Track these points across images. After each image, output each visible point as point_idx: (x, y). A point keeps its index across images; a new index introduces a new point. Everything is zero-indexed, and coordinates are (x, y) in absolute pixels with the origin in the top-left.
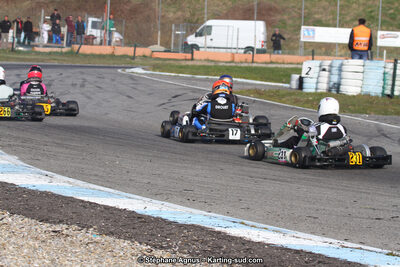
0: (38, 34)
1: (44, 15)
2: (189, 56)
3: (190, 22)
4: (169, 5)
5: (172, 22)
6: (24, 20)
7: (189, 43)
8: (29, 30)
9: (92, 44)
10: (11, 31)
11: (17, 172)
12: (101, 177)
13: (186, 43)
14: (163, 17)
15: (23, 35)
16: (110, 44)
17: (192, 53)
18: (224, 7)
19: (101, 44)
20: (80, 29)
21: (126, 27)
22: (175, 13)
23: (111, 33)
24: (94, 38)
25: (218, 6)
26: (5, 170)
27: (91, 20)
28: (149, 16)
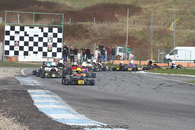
0: (93, 55)
1: (95, 46)
2: (167, 65)
3: (167, 48)
4: (157, 40)
5: (158, 48)
6: (86, 49)
7: (167, 58)
9: (119, 60)
11: (84, 123)
13: (165, 58)
14: (154, 46)
15: (85, 56)
16: (128, 60)
17: (168, 63)
18: (184, 41)
19: (124, 60)
20: (113, 52)
21: (136, 51)
22: (159, 44)
23: (128, 54)
24: (121, 57)
25: (180, 40)
27: (118, 48)
28: (147, 45)
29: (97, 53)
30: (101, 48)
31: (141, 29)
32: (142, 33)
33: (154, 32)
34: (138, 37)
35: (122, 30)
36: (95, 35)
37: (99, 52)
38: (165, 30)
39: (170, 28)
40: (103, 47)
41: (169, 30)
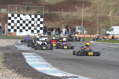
0: (62, 32)
1: (63, 26)
2: (107, 37)
3: (107, 27)
4: (101, 22)
5: (101, 27)
6: (58, 28)
8: (59, 31)
9: (78, 34)
10: (54, 31)
11: (57, 73)
12: (82, 74)
13: (106, 33)
14: (99, 26)
15: (57, 32)
16: (83, 34)
17: (108, 36)
18: (117, 23)
19: (81, 34)
20: (74, 30)
21: (88, 29)
22: (102, 24)
23: (83, 31)
24: (79, 32)
26: (53, 72)
27: (77, 27)
28: (94, 26)
29: (64, 30)
30: (66, 27)
31: (91, 16)
32: (92, 18)
33: (99, 17)
34: (89, 21)
35: (80, 16)
36: (63, 19)
37: (66, 30)
38: (106, 16)
39: (109, 15)
40: (68, 27)
41: (108, 16)
